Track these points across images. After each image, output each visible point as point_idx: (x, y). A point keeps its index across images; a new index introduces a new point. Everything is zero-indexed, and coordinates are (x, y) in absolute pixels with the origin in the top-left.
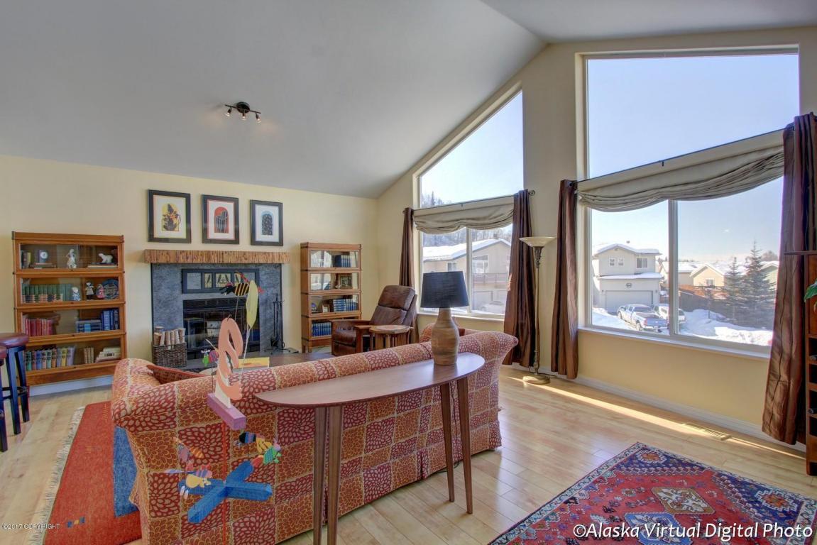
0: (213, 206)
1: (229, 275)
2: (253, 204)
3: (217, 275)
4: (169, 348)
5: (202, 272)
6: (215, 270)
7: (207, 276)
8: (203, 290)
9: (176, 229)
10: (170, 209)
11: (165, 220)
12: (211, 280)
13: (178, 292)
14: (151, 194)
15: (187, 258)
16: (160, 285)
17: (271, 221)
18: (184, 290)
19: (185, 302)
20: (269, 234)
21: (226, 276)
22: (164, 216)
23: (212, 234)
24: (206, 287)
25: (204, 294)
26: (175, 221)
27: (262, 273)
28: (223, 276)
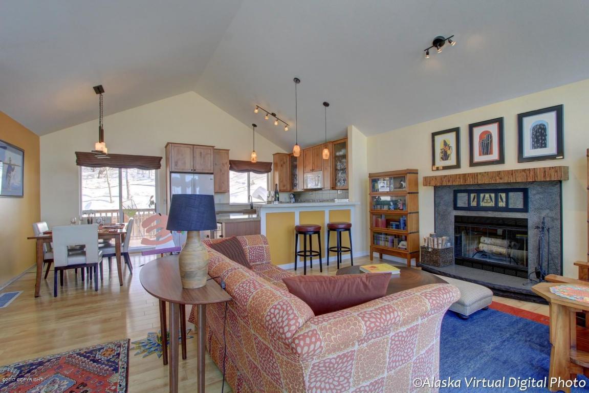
0: (477, 132)
1: (493, 195)
2: (520, 117)
3: (482, 195)
4: (430, 250)
5: (469, 192)
6: (480, 190)
7: (472, 195)
8: (469, 208)
9: (449, 159)
10: (445, 144)
11: (442, 152)
12: (476, 200)
13: (451, 208)
14: (434, 135)
15: (449, 181)
16: (440, 203)
17: (545, 131)
18: (456, 208)
19: (456, 217)
20: (541, 147)
21: (490, 196)
22: (441, 150)
23: (478, 158)
24: (472, 205)
25: (471, 212)
26: (449, 152)
27: (531, 193)
28: (487, 195)
